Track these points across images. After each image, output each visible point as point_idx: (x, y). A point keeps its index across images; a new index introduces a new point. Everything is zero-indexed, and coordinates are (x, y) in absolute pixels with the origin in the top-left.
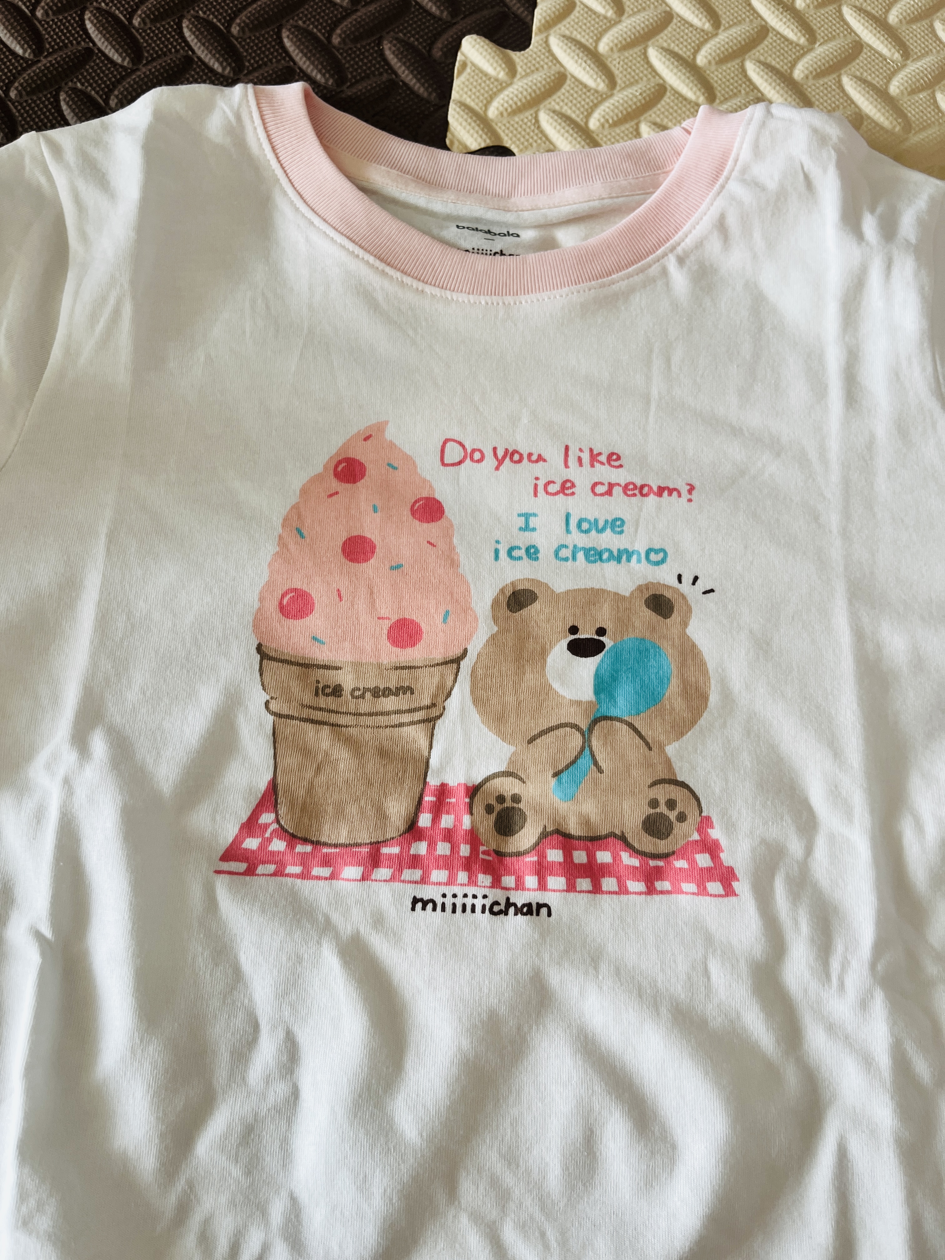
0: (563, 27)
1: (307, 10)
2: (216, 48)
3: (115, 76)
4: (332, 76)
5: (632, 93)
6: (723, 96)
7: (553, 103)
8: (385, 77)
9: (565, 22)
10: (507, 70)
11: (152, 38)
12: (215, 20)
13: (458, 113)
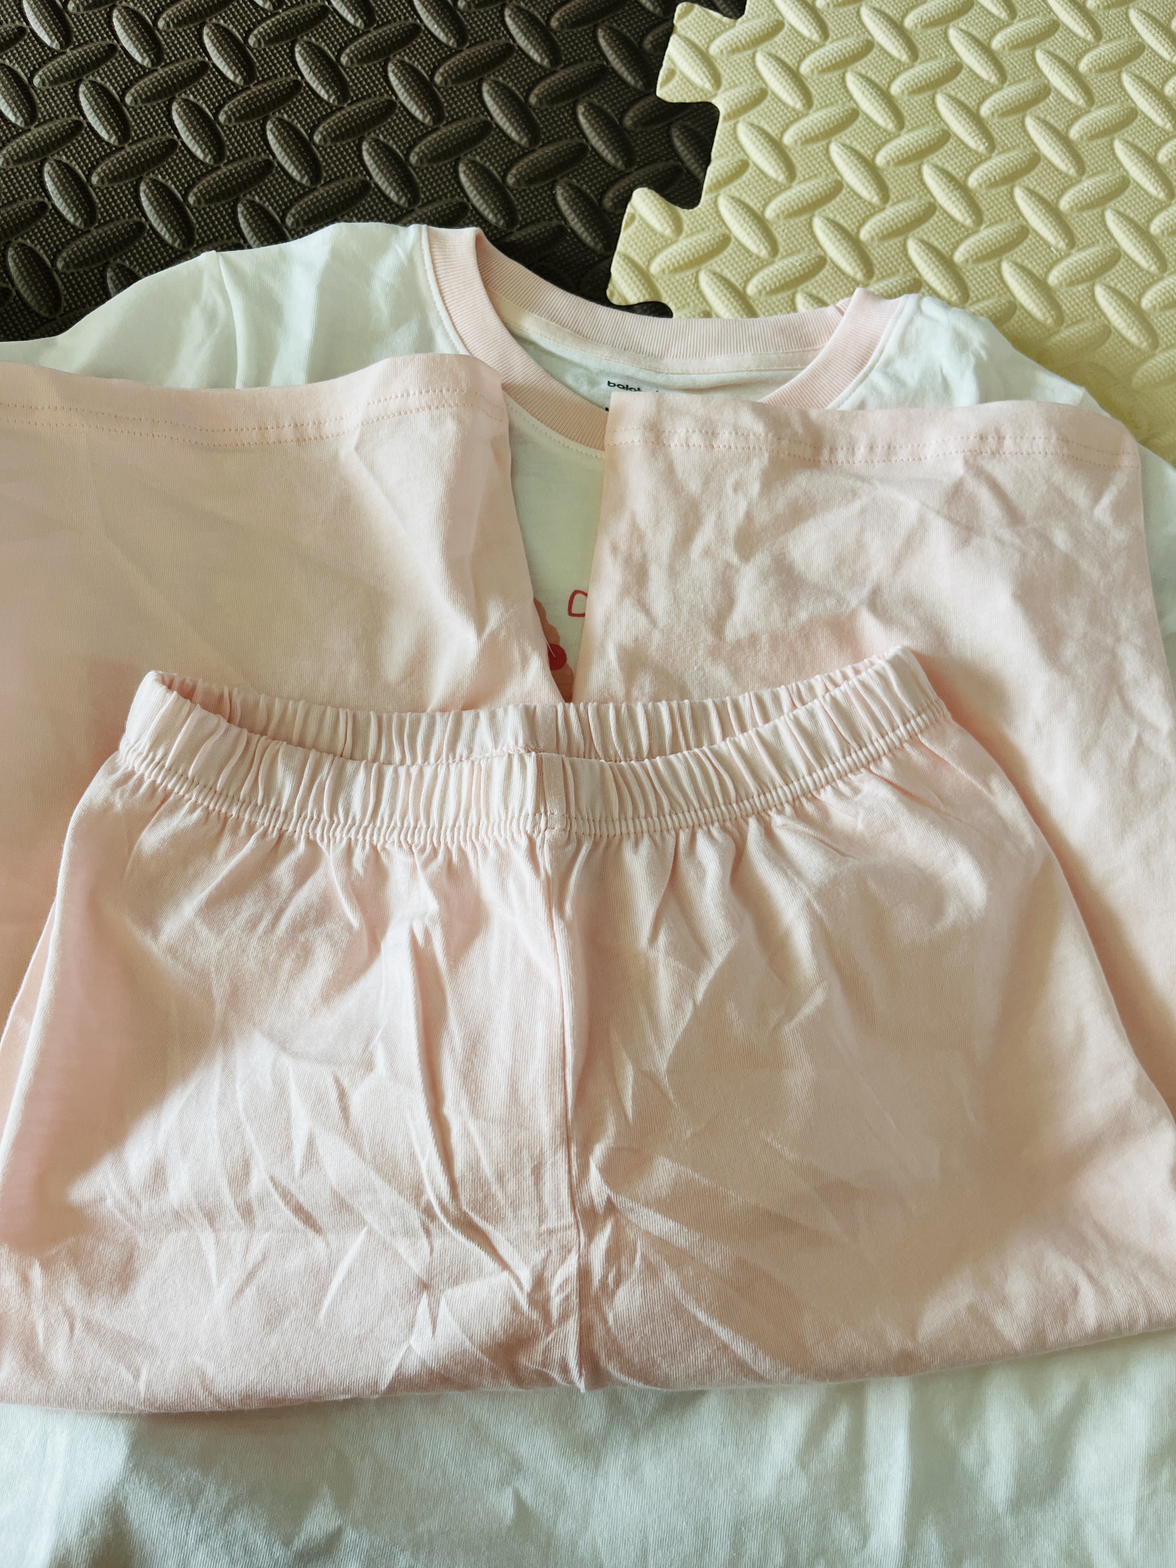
0: (733, 189)
1: (485, 145)
2: (393, 176)
3: (293, 194)
4: (503, 217)
5: (792, 263)
6: (881, 273)
7: (714, 265)
8: (555, 222)
9: (736, 183)
10: (673, 227)
11: (331, 158)
12: (394, 146)
13: (622, 266)
